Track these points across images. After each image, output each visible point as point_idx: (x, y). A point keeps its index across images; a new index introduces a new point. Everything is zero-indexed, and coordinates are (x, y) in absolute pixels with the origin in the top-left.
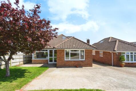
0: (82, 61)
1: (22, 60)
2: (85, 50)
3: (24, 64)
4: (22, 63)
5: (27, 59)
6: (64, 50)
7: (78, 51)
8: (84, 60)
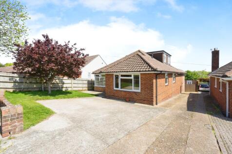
0: (135, 92)
1: (86, 86)
2: (141, 74)
3: (88, 90)
4: (87, 89)
5: (90, 85)
6: (113, 74)
7: (131, 76)
8: (139, 91)
